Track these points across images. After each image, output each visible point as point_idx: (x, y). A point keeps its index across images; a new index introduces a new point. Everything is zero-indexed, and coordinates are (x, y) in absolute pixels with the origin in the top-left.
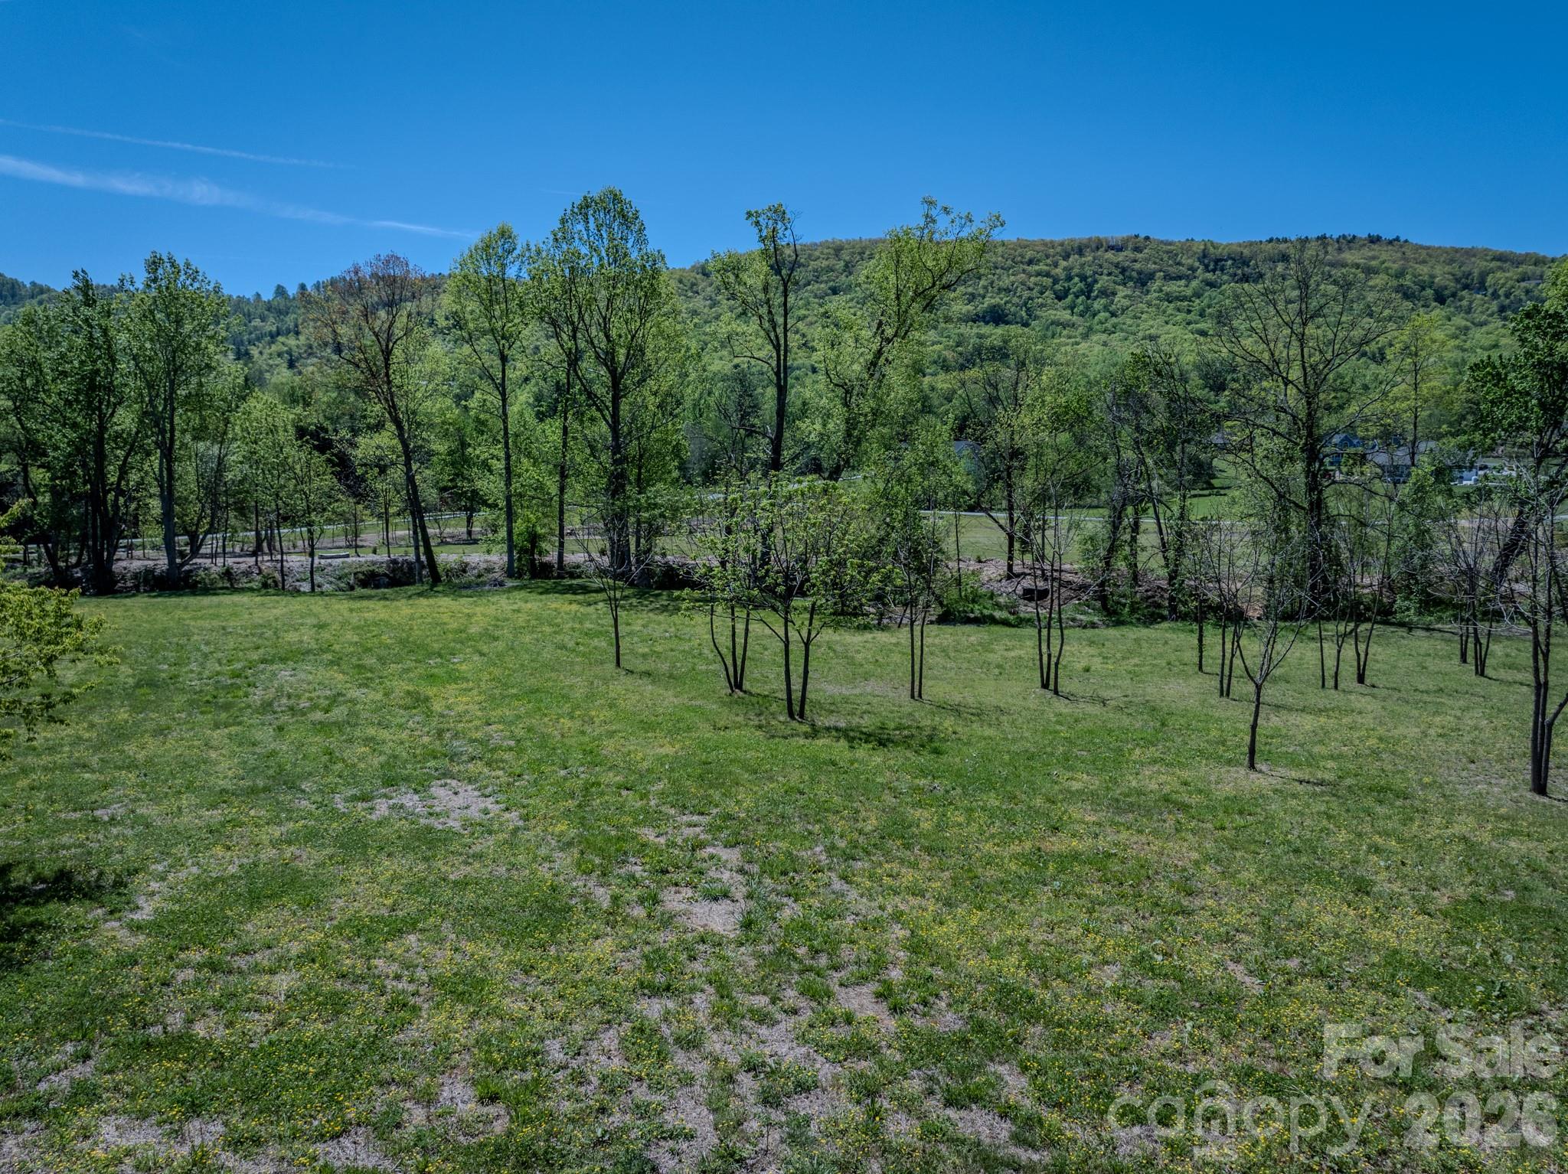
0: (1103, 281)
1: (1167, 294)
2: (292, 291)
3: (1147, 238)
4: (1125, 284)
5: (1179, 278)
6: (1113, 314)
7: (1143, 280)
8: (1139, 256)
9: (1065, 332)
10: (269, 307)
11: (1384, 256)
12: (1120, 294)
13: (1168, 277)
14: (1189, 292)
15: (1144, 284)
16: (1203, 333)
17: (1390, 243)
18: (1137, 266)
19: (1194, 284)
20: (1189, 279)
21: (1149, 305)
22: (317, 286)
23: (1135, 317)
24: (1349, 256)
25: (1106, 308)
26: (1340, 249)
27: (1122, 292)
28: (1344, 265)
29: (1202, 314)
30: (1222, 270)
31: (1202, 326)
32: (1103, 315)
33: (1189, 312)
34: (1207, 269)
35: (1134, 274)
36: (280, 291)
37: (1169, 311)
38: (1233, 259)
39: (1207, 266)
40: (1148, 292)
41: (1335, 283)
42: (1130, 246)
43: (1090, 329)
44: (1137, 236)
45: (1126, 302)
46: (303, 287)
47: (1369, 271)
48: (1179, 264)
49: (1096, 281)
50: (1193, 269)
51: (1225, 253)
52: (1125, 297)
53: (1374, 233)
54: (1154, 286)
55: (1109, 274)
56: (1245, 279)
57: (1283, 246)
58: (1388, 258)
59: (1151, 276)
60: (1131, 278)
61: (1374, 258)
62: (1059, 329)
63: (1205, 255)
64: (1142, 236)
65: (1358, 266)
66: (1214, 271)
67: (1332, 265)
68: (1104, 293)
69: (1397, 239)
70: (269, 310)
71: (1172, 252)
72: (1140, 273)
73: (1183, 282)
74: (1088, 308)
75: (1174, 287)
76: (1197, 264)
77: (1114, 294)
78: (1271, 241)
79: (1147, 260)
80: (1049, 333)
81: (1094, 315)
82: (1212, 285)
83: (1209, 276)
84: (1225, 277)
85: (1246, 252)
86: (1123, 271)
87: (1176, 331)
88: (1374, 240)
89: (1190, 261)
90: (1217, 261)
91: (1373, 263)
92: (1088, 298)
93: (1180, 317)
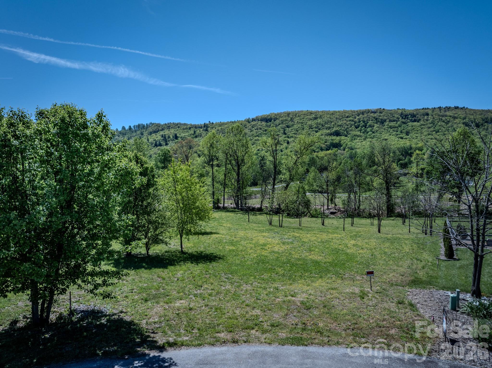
0: (370, 123)
1: (390, 126)
2: (127, 128)
3: (384, 109)
4: (377, 123)
5: (394, 121)
6: (373, 133)
7: (383, 122)
8: (381, 114)
9: (358, 138)
10: (120, 132)
11: (459, 113)
12: (375, 126)
13: (390, 121)
14: (397, 125)
15: (383, 123)
16: (402, 138)
17: (462, 108)
18: (381, 118)
19: (399, 123)
20: (397, 121)
21: (385, 129)
22: (134, 126)
23: (380, 133)
24: (448, 113)
25: (371, 131)
26: (445, 111)
27: (376, 125)
28: (446, 116)
29: (401, 132)
30: (408, 118)
31: (401, 136)
32: (370, 133)
33: (397, 131)
34: (403, 118)
35: (380, 120)
36: (124, 128)
37: (391, 131)
38: (411, 115)
39: (402, 117)
40: (384, 125)
41: (443, 122)
42: (378, 111)
43: (366, 137)
44: (380, 109)
45: (377, 129)
46: (130, 127)
47: (455, 118)
48: (394, 117)
49: (368, 123)
50: (398, 118)
51: (408, 113)
52: (377, 127)
53: (456, 106)
54: (386, 124)
55: (372, 120)
56: (415, 121)
57: (426, 111)
58: (461, 114)
59: (385, 121)
60: (379, 121)
61: (456, 114)
62: (356, 137)
63: (402, 114)
64: (382, 108)
65: (450, 116)
66: (405, 119)
67: (443, 116)
68: (370, 126)
69: (464, 107)
70: (120, 133)
71: (391, 113)
72: (381, 120)
73: (395, 122)
74: (365, 131)
75: (392, 124)
76: (399, 117)
77: (374, 126)
78: (423, 109)
79: (384, 116)
80: (353, 139)
81: (368, 133)
82: (404, 123)
83: (403, 120)
84: (409, 121)
85: (415, 113)
86: (376, 119)
87: (393, 138)
88: (456, 108)
89: (397, 116)
90: (406, 116)
91: (456, 115)
92: (365, 127)
93: (394, 133)
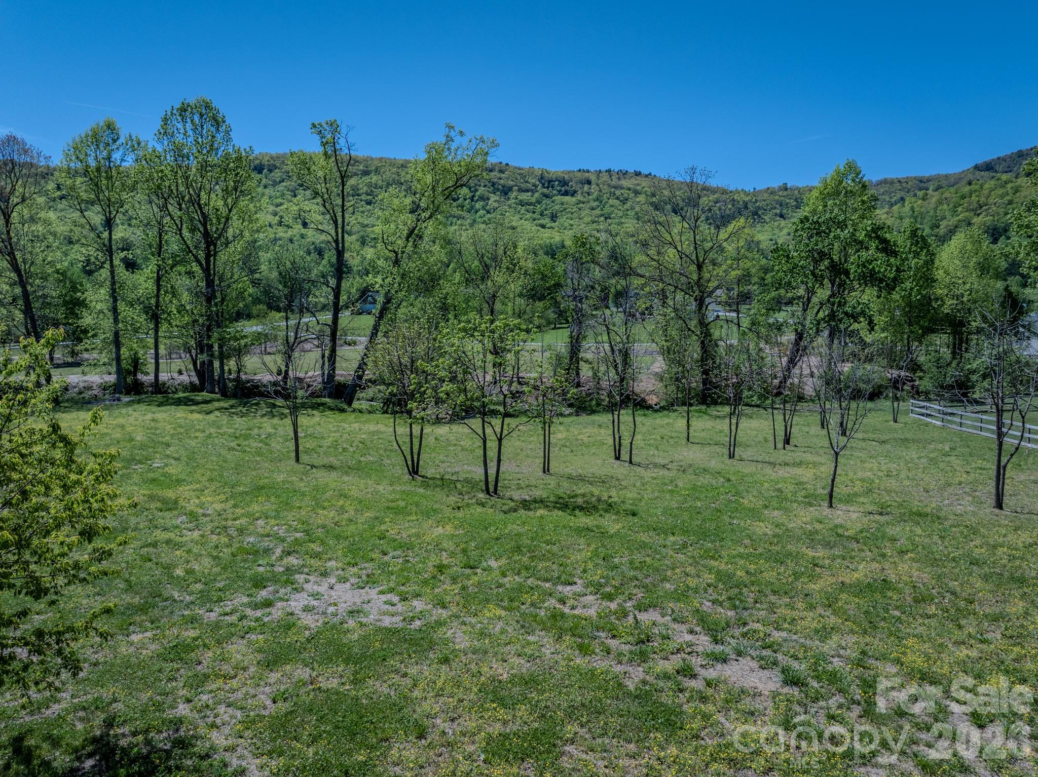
0: (481, 190)
1: (521, 201)
3: (507, 165)
4: (494, 193)
5: (527, 191)
6: (488, 212)
7: (506, 191)
8: (503, 175)
9: (459, 222)
11: (644, 184)
12: (492, 199)
13: (521, 190)
14: (534, 200)
15: (506, 194)
16: (543, 226)
17: (646, 176)
18: (502, 182)
19: (536, 195)
20: (533, 192)
21: (510, 207)
23: (502, 214)
24: (625, 183)
25: (484, 208)
26: (619, 178)
27: (493, 198)
28: (622, 188)
29: (542, 214)
30: (553, 187)
31: (541, 222)
32: (482, 212)
33: (534, 212)
34: (543, 186)
35: (500, 187)
37: (522, 212)
38: (560, 181)
39: (543, 185)
40: (509, 199)
41: (618, 198)
42: (497, 169)
43: (474, 221)
44: (501, 163)
45: (496, 205)
47: (637, 193)
48: (527, 182)
49: (477, 190)
50: (535, 186)
51: (554, 177)
52: (495, 201)
53: (638, 170)
54: (513, 195)
55: (485, 186)
56: (566, 193)
57: (586, 175)
58: (644, 183)
59: (510, 189)
60: (498, 190)
61: (638, 185)
62: (455, 220)
63: (542, 177)
64: (504, 163)
65: (629, 189)
66: (548, 188)
67: (616, 187)
68: (482, 198)
69: (650, 174)
71: (523, 175)
72: (503, 187)
73: (529, 194)
74: (472, 207)
75: (525, 196)
76: (538, 183)
77: (488, 199)
78: (580, 171)
79: (508, 178)
80: (449, 223)
81: (476, 212)
82: (546, 196)
83: (545, 190)
84: (555, 192)
85: (566, 177)
86: (493, 184)
87: (527, 225)
88: (638, 174)
89: (533, 181)
90: (550, 182)
91: (638, 188)
92: (472, 200)
93: (529, 215)
